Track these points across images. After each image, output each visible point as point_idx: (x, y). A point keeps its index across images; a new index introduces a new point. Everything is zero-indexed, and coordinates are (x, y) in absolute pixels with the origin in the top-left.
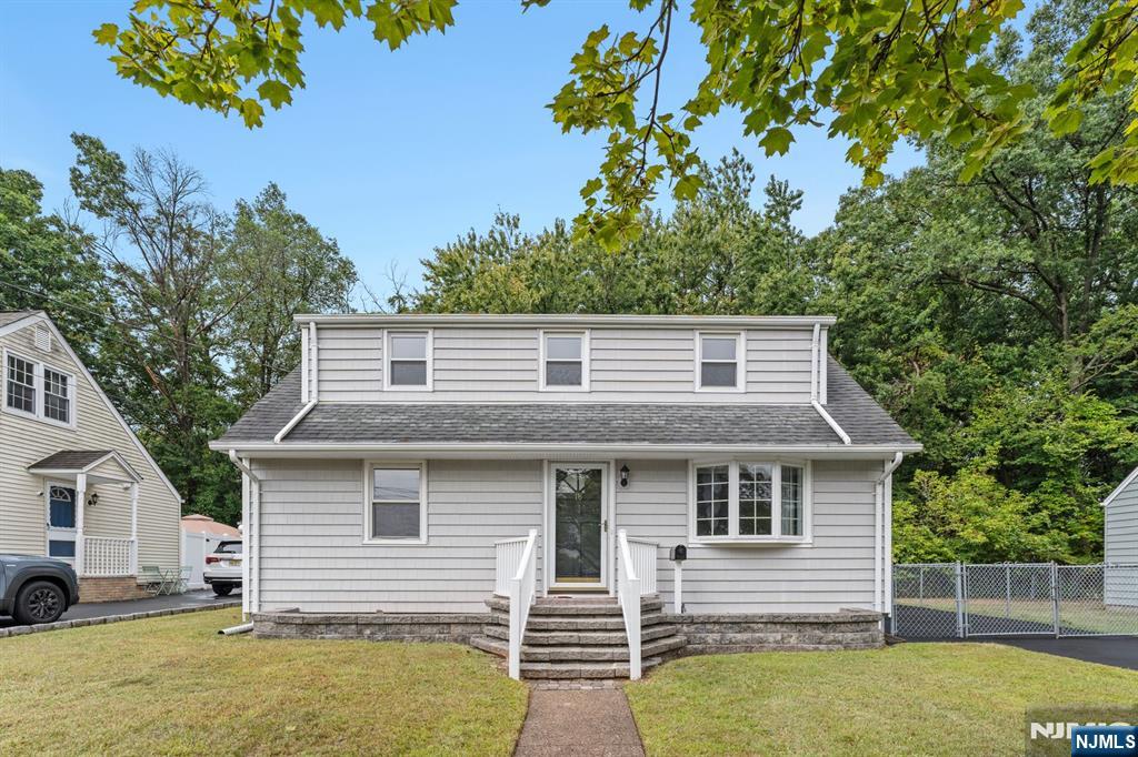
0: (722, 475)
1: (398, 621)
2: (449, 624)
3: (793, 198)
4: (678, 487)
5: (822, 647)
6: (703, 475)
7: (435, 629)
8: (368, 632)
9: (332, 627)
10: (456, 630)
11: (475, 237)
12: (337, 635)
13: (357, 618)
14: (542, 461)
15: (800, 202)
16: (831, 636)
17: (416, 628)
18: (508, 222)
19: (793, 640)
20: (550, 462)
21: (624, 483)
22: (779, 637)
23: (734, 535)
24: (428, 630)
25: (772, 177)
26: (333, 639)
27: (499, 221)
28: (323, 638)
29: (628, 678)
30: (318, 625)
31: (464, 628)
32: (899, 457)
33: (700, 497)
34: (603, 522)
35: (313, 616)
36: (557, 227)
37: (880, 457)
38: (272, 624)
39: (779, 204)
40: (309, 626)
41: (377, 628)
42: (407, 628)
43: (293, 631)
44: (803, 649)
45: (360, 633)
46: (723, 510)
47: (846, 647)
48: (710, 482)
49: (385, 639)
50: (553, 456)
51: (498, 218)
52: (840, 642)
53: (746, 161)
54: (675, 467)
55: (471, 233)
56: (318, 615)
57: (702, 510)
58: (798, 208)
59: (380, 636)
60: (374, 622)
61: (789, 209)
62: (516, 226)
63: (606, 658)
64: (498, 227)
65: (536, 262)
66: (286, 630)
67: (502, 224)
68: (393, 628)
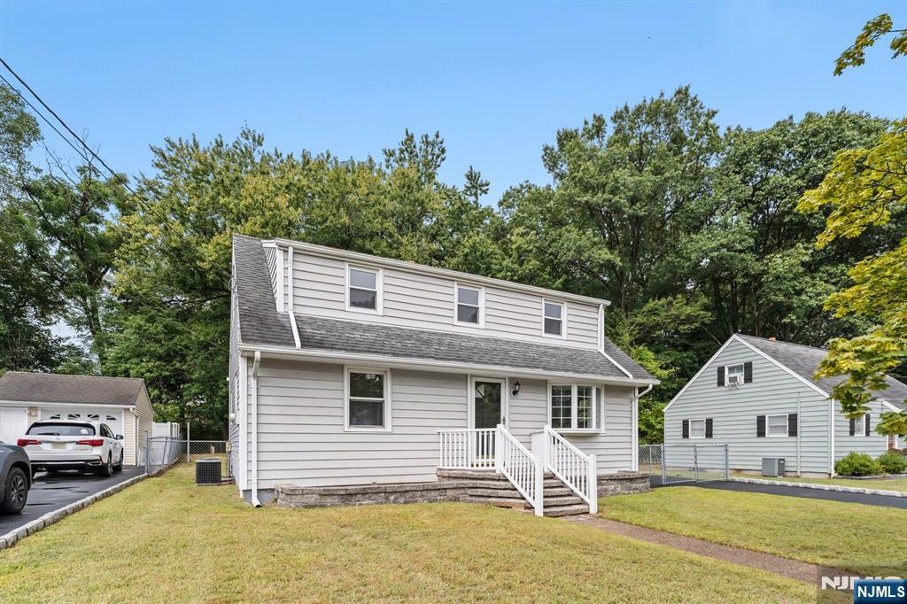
0: (568, 391)
1: (414, 488)
2: (445, 489)
3: (483, 185)
4: (542, 397)
5: (631, 492)
6: (555, 391)
7: (437, 493)
8: (392, 498)
9: (367, 496)
10: (450, 493)
11: (222, 143)
12: (371, 502)
13: (386, 488)
14: (466, 375)
15: (487, 189)
16: (634, 485)
17: (425, 493)
18: (254, 139)
19: (619, 489)
20: (472, 376)
21: (515, 393)
22: (613, 487)
23: (574, 429)
24: (434, 494)
25: (471, 167)
26: (368, 504)
27: (245, 135)
28: (360, 504)
29: (588, 513)
30: (356, 495)
31: (456, 491)
32: (651, 387)
33: (554, 404)
34: (502, 418)
35: (354, 487)
36: (304, 157)
37: (633, 385)
38: (317, 496)
39: (473, 187)
40: (348, 496)
41: (399, 494)
42: (419, 493)
43: (336, 500)
44: (624, 494)
45: (387, 498)
46: (568, 412)
47: (641, 491)
48: (560, 395)
49: (406, 503)
50: (473, 372)
51: (244, 132)
52: (637, 489)
53: (444, 145)
54: (540, 384)
55: (219, 139)
56: (358, 487)
57: (555, 412)
58: (486, 193)
59: (402, 500)
60: (398, 490)
61: (479, 192)
62: (260, 144)
63: (569, 503)
64: (243, 141)
65: (291, 184)
66: (329, 500)
67: (247, 139)
68: (410, 494)
